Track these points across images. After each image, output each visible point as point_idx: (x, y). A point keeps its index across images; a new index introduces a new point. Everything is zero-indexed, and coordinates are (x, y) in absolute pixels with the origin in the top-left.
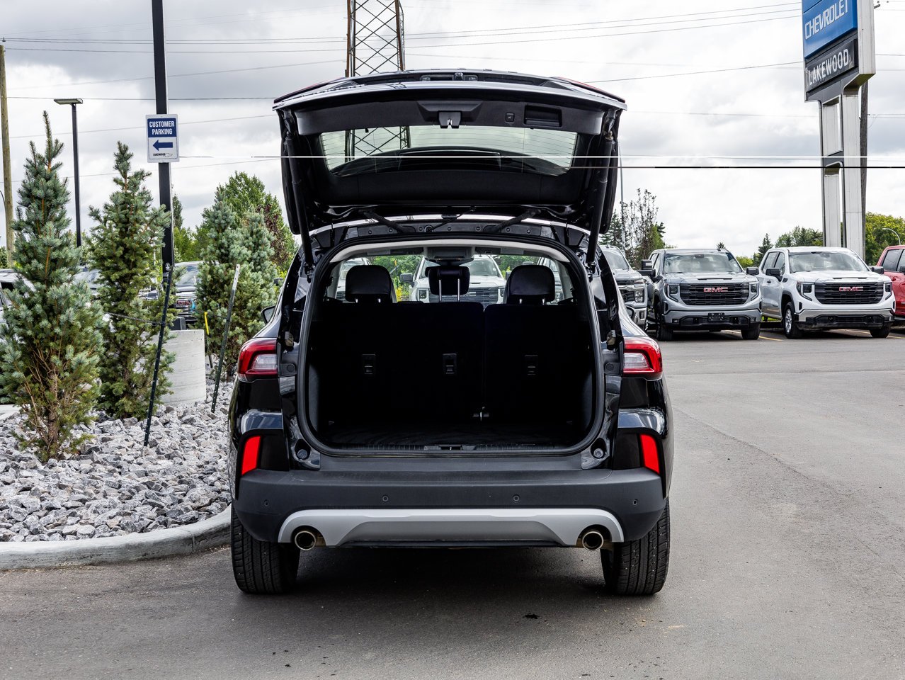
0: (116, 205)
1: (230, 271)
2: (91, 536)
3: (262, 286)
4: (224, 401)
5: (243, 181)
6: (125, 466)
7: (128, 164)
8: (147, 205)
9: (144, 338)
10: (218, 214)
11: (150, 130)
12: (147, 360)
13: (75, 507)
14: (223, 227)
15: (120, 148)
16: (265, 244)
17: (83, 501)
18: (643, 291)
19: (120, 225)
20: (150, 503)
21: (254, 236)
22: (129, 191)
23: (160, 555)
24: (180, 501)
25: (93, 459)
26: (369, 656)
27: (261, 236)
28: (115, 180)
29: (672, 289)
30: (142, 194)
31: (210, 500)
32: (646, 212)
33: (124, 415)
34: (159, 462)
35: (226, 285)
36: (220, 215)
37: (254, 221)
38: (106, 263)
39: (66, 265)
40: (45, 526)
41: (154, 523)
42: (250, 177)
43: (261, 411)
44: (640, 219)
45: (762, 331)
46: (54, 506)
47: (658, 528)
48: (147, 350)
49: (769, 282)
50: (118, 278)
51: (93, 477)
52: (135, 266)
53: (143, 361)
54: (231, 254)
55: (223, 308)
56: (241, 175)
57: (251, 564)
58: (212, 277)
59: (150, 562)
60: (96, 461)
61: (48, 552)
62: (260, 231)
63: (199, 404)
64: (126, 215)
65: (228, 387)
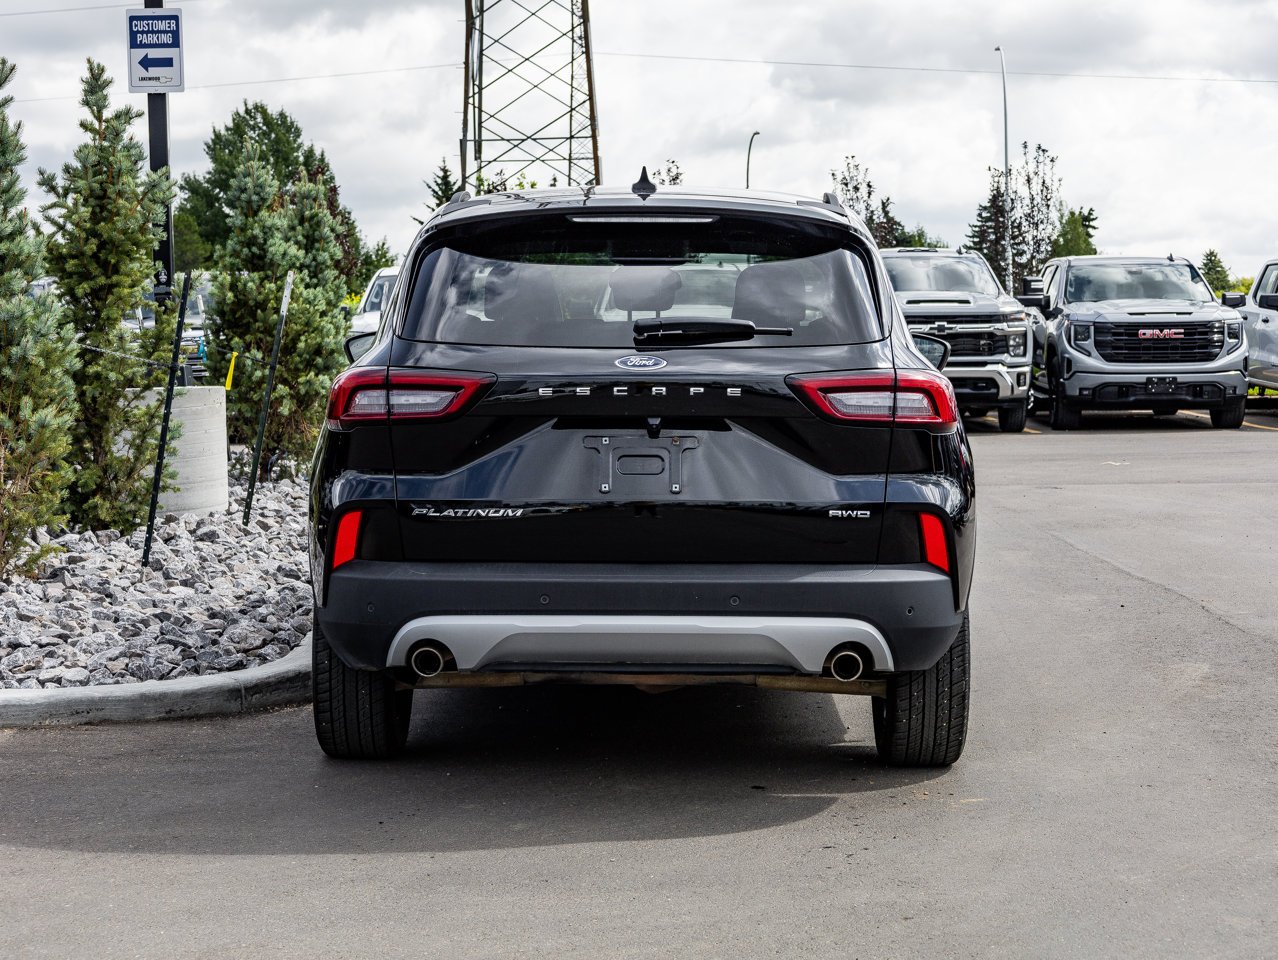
0: (85, 167)
1: (268, 286)
2: (84, 683)
3: (323, 314)
4: (261, 511)
5: (259, 119)
6: (119, 594)
7: (105, 98)
8: (135, 168)
9: (131, 396)
10: (246, 184)
11: (133, 35)
12: (136, 433)
13: (54, 645)
14: (255, 207)
15: (91, 70)
16: (326, 240)
17: (64, 637)
18: (1024, 335)
19: (92, 201)
20: (170, 642)
21: (307, 224)
22: (106, 144)
23: (193, 713)
24: (215, 642)
25: (64, 583)
26: (519, 826)
27: (318, 224)
28: (83, 125)
29: (1079, 332)
30: (128, 148)
31: (264, 640)
32: (1040, 187)
33: (99, 525)
34: (172, 589)
35: (259, 311)
36: (250, 185)
37: (307, 197)
38: (67, 266)
39: (19, 265)
40: (10, 670)
41: (179, 669)
42: (273, 110)
43: (363, 472)
44: (1027, 201)
45: (1248, 414)
46: (20, 641)
47: (952, 660)
48: (135, 415)
49: (1266, 321)
50: (88, 291)
51: (72, 606)
52: (116, 270)
53: (128, 434)
54: (269, 256)
55: (254, 351)
56: (256, 107)
57: (342, 708)
58: (235, 296)
59: (179, 723)
60: (69, 585)
61: (22, 703)
62: (317, 215)
63: (216, 516)
64: (101, 184)
65: (265, 490)
